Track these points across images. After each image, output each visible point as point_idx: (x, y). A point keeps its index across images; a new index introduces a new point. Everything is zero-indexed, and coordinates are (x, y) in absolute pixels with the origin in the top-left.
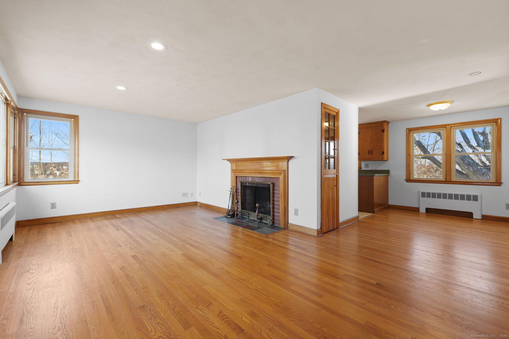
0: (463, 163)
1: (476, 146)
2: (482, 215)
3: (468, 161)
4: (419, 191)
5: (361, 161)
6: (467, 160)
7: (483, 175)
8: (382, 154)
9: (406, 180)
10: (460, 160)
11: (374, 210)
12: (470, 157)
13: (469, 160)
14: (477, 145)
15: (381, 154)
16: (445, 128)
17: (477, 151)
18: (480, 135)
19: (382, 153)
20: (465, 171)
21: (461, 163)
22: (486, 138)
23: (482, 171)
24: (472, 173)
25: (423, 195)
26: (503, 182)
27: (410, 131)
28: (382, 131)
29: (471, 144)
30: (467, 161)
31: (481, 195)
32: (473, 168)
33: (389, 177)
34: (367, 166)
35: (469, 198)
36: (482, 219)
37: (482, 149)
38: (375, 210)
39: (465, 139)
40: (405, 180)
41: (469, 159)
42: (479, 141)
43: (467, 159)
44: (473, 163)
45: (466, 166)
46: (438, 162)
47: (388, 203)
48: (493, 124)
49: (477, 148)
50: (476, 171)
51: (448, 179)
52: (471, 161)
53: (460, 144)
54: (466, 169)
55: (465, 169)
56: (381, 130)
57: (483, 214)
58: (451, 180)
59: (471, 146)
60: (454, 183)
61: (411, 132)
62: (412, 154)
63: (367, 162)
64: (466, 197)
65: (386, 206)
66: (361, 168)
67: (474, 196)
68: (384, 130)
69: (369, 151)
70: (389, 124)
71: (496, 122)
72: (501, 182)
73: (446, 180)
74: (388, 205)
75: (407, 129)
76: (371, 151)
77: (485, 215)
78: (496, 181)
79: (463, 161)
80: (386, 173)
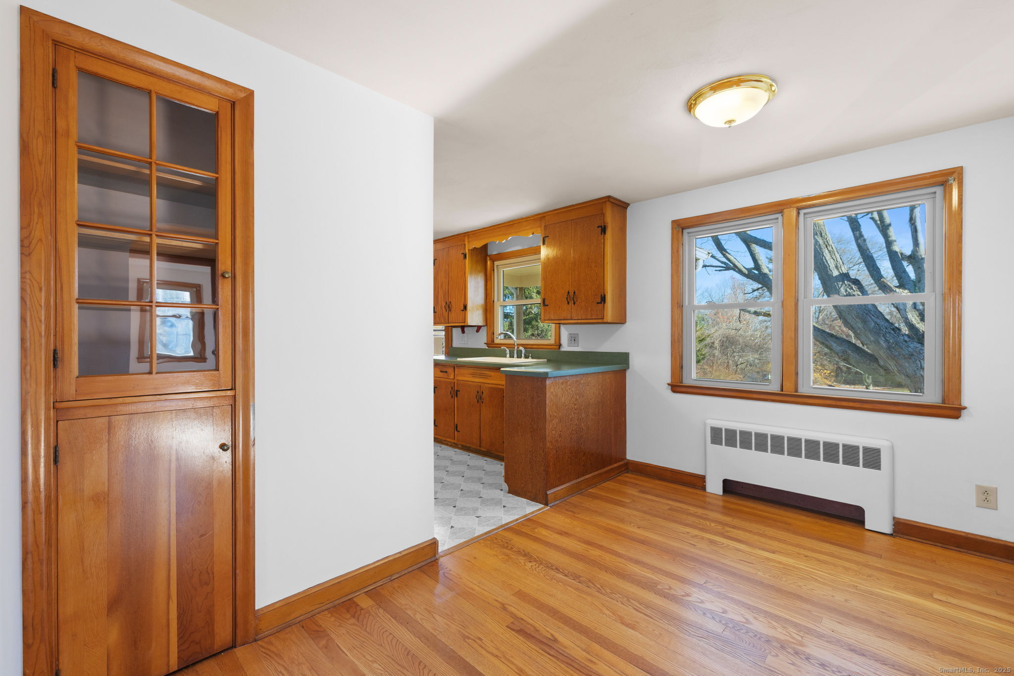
0: (864, 328)
1: (897, 287)
2: (894, 518)
3: (876, 322)
4: (705, 424)
5: (560, 324)
6: (873, 320)
7: (910, 359)
8: (601, 303)
9: (670, 387)
10: (857, 320)
11: (547, 495)
12: (881, 313)
13: (878, 321)
14: (898, 285)
15: (598, 303)
16: (779, 216)
18: (906, 262)
19: (600, 301)
20: (868, 346)
21: (859, 328)
22: (919, 268)
23: (908, 347)
24: (884, 352)
25: (717, 435)
26: (966, 405)
27: (683, 229)
28: (600, 228)
29: (885, 281)
30: (873, 324)
31: (892, 449)
32: (887, 341)
33: (628, 373)
34: (574, 339)
35: (851, 455)
36: (894, 531)
37: (910, 292)
38: (548, 492)
39: (871, 269)
40: (669, 384)
41: (878, 318)
42: (903, 274)
43: (873, 317)
44: (886, 328)
45: (870, 336)
47: (625, 452)
49: (897, 290)
50: (893, 348)
51: (789, 388)
52: (882, 323)
53: (858, 280)
54: (871, 342)
55: (868, 342)
56: (598, 227)
57: (898, 515)
58: (796, 391)
59: (885, 286)
60: (806, 400)
61: (685, 231)
62: (689, 303)
63: (575, 329)
64: (843, 452)
65: (616, 465)
66: (560, 345)
67: (867, 450)
68: (605, 226)
69: (569, 293)
70: (627, 208)
71: (943, 185)
72: (961, 405)
73: (782, 391)
74: (625, 461)
75: (674, 222)
76: (574, 293)
77: (904, 519)
78: (944, 402)
79: (864, 322)
80: (619, 364)
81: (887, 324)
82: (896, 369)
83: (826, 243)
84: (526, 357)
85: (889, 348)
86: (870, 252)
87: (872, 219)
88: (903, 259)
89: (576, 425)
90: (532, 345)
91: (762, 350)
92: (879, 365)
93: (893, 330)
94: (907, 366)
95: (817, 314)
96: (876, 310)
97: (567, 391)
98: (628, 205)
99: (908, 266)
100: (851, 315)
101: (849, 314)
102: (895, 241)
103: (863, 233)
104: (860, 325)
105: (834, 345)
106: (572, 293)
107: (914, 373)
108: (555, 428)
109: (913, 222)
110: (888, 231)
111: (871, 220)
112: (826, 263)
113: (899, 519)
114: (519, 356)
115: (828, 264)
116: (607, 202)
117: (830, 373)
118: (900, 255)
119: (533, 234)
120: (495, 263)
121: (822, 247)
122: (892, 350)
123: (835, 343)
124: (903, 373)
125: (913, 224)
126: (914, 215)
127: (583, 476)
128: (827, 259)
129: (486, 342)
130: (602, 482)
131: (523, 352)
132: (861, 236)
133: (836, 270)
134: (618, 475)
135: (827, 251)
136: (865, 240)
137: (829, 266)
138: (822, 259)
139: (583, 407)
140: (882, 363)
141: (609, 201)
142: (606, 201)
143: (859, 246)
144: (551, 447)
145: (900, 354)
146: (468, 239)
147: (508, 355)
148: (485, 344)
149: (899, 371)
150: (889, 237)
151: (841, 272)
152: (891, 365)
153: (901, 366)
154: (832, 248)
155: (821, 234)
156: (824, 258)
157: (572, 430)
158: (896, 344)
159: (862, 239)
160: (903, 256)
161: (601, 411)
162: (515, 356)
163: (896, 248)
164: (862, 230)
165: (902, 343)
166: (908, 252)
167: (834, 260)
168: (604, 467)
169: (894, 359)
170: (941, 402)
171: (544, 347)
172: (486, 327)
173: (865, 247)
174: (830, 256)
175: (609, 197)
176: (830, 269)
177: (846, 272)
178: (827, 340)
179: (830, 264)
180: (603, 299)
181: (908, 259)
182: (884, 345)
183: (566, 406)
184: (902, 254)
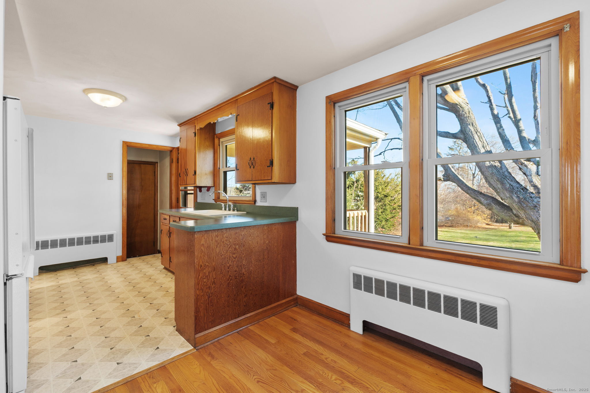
0: (502, 188)
2: (511, 378)
3: (510, 184)
4: (349, 270)
5: (255, 184)
6: (508, 183)
7: (535, 209)
8: (270, 166)
10: (498, 182)
11: (195, 338)
13: (512, 183)
15: (268, 167)
16: (406, 84)
17: (525, 167)
18: (532, 144)
19: (269, 165)
20: (506, 200)
21: (499, 188)
24: (517, 205)
25: (358, 281)
27: (334, 104)
30: (508, 185)
31: (509, 308)
32: (518, 197)
33: (298, 224)
34: (264, 196)
35: (469, 311)
36: (512, 391)
37: (534, 164)
38: (197, 336)
40: (324, 235)
41: (512, 181)
43: (508, 181)
44: (518, 188)
45: (506, 194)
46: (464, 186)
47: (295, 290)
48: (550, 45)
52: (515, 184)
54: (507, 197)
56: (268, 104)
57: (515, 376)
58: (422, 245)
60: (430, 254)
61: (337, 105)
62: (340, 166)
63: (264, 188)
64: (462, 307)
65: (284, 301)
66: (255, 201)
67: (483, 307)
68: (273, 103)
69: (250, 159)
70: (296, 90)
71: (558, 35)
72: (581, 268)
73: (409, 244)
74: (295, 296)
75: (327, 98)
76: (254, 159)
77: (521, 381)
78: (561, 263)
79: (502, 184)
80: (288, 217)
81: (518, 185)
82: (524, 216)
83: (476, 130)
84: (234, 210)
85: (520, 202)
86: (507, 137)
87: (509, 117)
88: (529, 143)
89: (236, 271)
90: (239, 201)
91: (445, 202)
92: (513, 213)
93: (522, 189)
94: (533, 214)
95: (479, 180)
96: (511, 176)
97: (223, 242)
98: (297, 87)
99: (533, 147)
100: (493, 179)
101: (492, 179)
102: (524, 130)
103: (503, 125)
104: (499, 186)
105: (482, 200)
106: (253, 159)
107: (537, 219)
108: (207, 276)
109: (536, 118)
110: (519, 123)
111: (509, 119)
112: (476, 144)
113: (517, 380)
114: (229, 210)
115: (477, 145)
116: (275, 83)
117: (487, 216)
118: (527, 140)
119: (231, 114)
120: (220, 140)
121: (474, 133)
122: (522, 203)
123: (483, 198)
124: (530, 219)
125: (536, 120)
126: (537, 113)
127: (244, 315)
128: (477, 141)
129: (214, 198)
130: (266, 318)
131: (232, 206)
132: (501, 127)
133: (483, 149)
134: (286, 309)
135: (477, 136)
136: (503, 130)
137: (478, 146)
138: (473, 142)
139: (243, 256)
140: (515, 212)
141: (275, 81)
142: (273, 83)
143: (500, 134)
144: (202, 294)
145: (527, 206)
146: (197, 121)
147: (223, 209)
148: (213, 200)
149: (527, 218)
150: (520, 128)
151: (486, 150)
152: (522, 214)
153: (528, 214)
154: (480, 134)
155: (473, 124)
156: (474, 141)
157: (230, 276)
158: (525, 199)
159: (502, 129)
160: (530, 141)
161: (266, 257)
162: (227, 209)
163: (524, 134)
164: (502, 123)
165: (529, 199)
166: (533, 139)
167: (481, 142)
168: (270, 304)
169: (523, 209)
170: (559, 263)
171: (246, 202)
172: (214, 188)
173: (504, 134)
174: (478, 139)
175: (275, 78)
176: (478, 148)
177: (490, 150)
178: (478, 196)
179: (479, 145)
180: (272, 163)
181: (533, 142)
182: (516, 200)
183: (221, 256)
184: (529, 139)
